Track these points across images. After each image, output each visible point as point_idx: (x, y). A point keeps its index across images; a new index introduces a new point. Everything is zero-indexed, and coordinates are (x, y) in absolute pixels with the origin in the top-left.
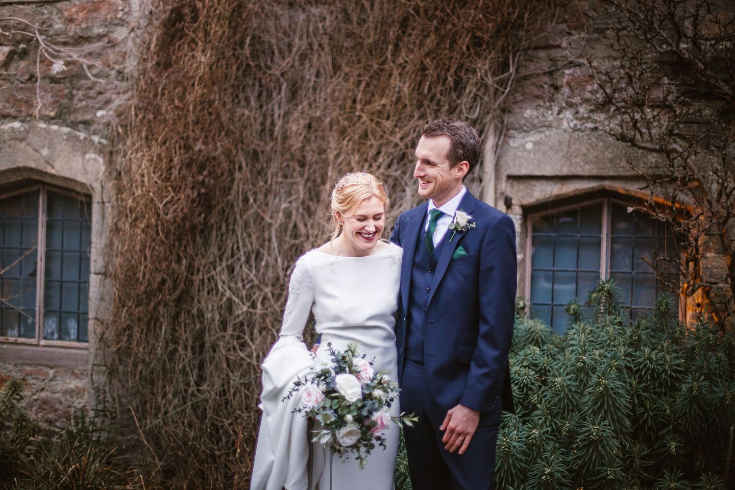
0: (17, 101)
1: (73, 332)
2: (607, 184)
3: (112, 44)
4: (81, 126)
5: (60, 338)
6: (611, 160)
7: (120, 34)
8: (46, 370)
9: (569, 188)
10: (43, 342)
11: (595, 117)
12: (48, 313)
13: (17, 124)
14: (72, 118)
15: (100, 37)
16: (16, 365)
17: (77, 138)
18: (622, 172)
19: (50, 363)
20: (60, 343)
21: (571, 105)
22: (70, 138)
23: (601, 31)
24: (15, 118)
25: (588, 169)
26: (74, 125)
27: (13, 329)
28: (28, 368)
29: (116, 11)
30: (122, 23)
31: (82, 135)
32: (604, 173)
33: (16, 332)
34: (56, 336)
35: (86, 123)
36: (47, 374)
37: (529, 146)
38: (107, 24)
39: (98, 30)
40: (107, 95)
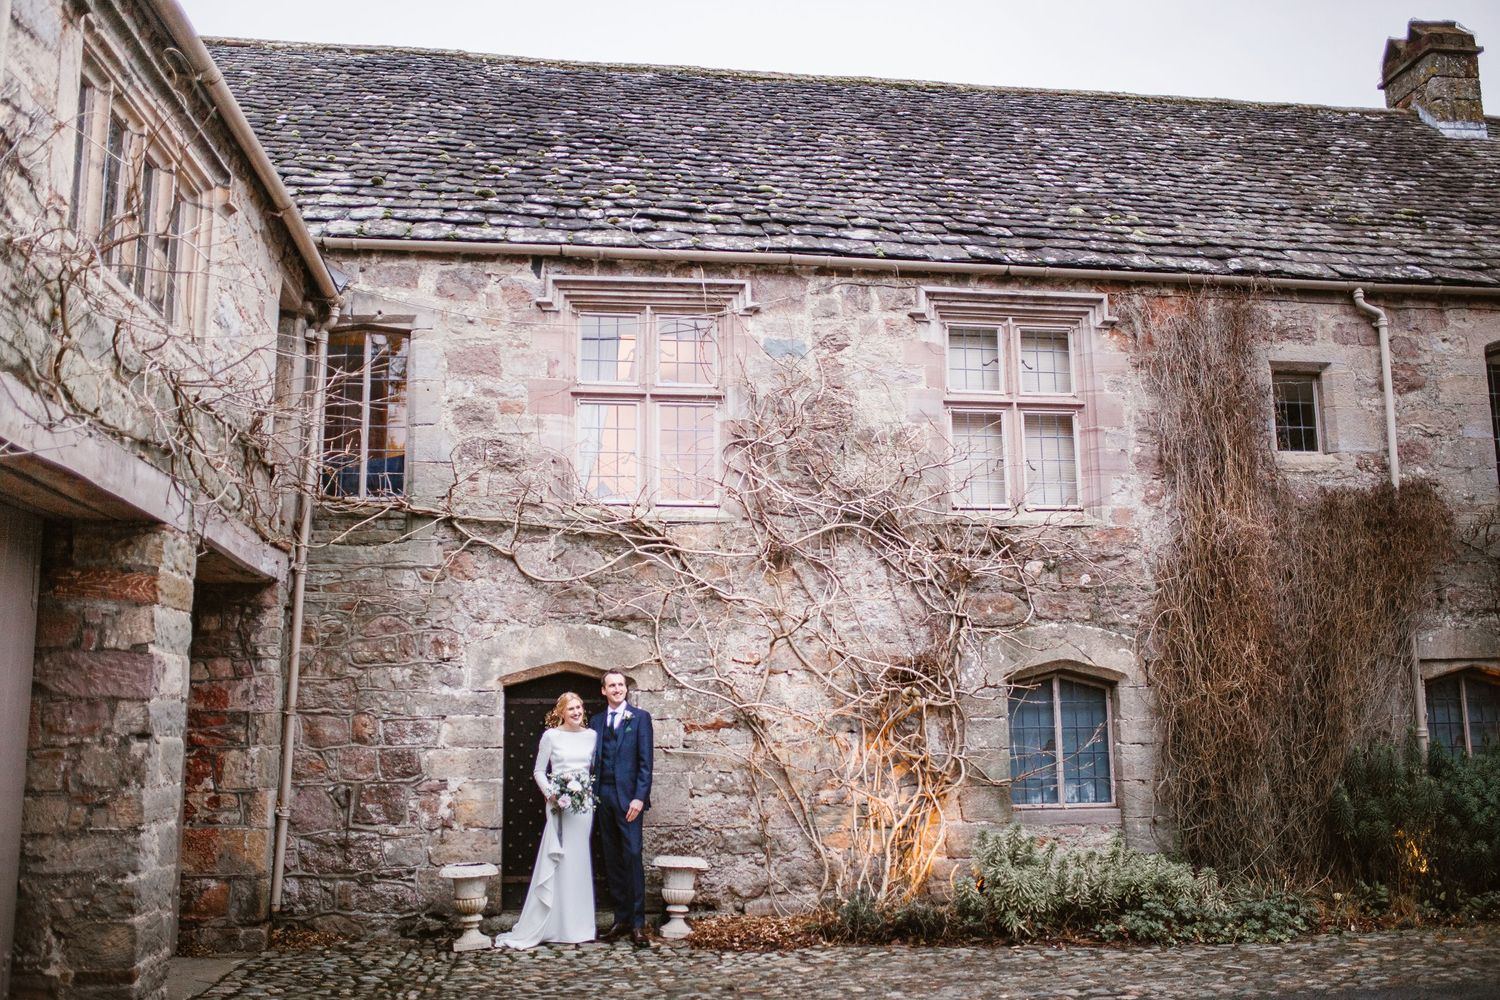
0: (1051, 606)
1: (1091, 795)
2: (1475, 663)
3: (1129, 563)
4: (1112, 627)
5: (1080, 801)
6: (1480, 648)
7: (1134, 555)
8: (1078, 828)
9: (1456, 666)
10: (1067, 806)
11: (1466, 619)
12: (1068, 780)
13: (1054, 625)
14: (1103, 619)
15: (1116, 557)
16: (1051, 827)
17: (1111, 637)
18: (1487, 656)
19: (1083, 822)
20: (1079, 805)
21: (1451, 612)
22: (1104, 636)
23: (1464, 563)
24: (1052, 620)
25: (1466, 654)
26: (1105, 625)
27: (1036, 796)
28: (1062, 828)
29: (1133, 537)
30: (1136, 547)
31: (1114, 635)
32: (1477, 656)
33: (1039, 799)
34: (1076, 799)
35: (1115, 624)
36: (1080, 832)
37: (1431, 639)
38: (1123, 546)
39: (1115, 551)
40: (1131, 602)
